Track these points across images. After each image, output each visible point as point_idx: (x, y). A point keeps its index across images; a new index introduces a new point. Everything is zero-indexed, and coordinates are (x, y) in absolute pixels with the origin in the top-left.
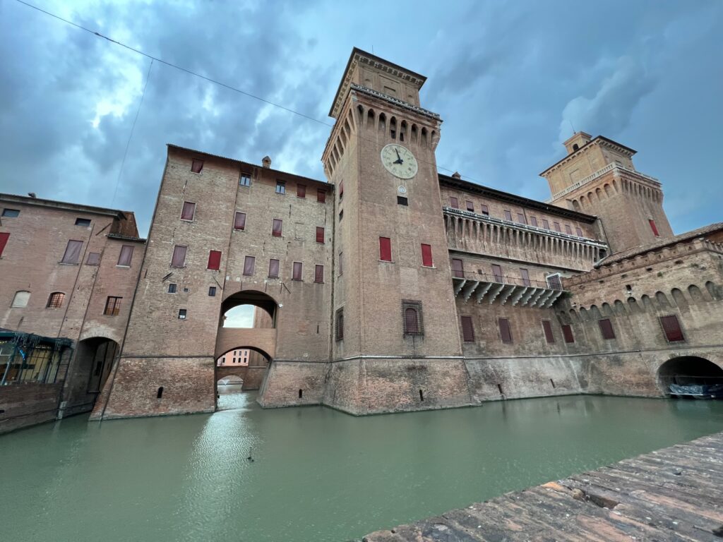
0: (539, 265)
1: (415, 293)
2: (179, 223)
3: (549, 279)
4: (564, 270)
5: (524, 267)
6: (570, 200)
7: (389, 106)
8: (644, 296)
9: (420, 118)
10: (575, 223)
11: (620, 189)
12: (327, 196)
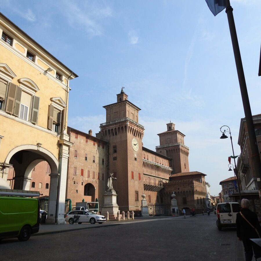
0: (158, 177)
1: (137, 189)
2: (74, 159)
3: (159, 182)
4: (163, 179)
5: (155, 178)
6: (165, 150)
8: (181, 192)
9: (140, 129)
10: (167, 161)
11: (180, 152)
12: (105, 146)
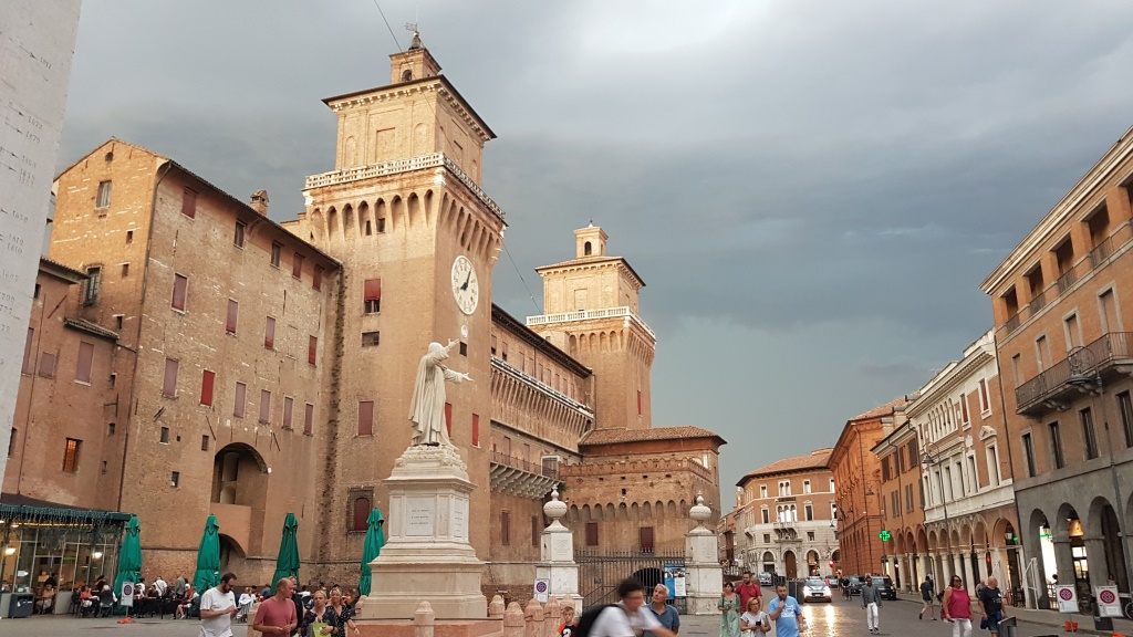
0: (538, 440)
2: (168, 314)
3: (544, 460)
5: (528, 441)
6: (567, 333)
7: (469, 198)
8: (634, 504)
9: (490, 217)
10: (572, 376)
11: (625, 346)
12: (324, 279)
